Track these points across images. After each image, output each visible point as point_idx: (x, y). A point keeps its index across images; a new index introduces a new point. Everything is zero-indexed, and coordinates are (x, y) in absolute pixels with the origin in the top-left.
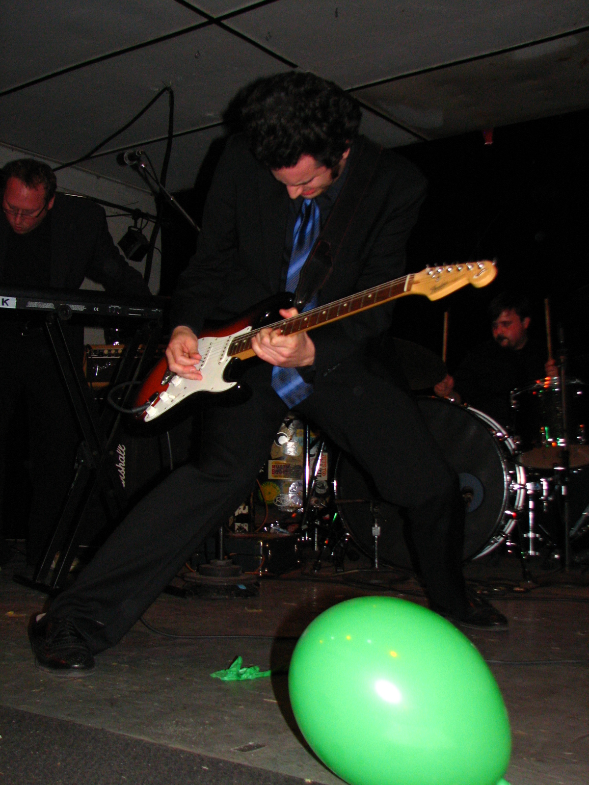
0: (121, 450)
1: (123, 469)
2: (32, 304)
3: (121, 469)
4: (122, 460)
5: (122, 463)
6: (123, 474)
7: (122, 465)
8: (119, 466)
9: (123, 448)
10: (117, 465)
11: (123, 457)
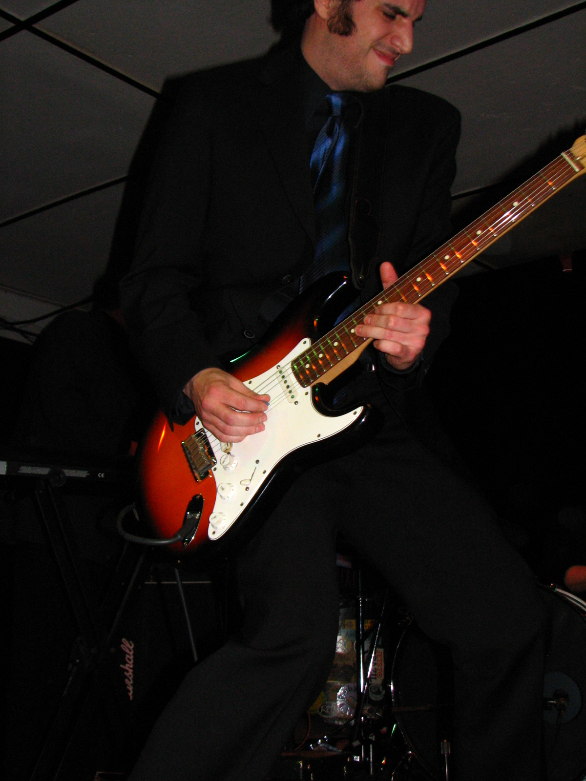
0: (128, 646)
1: (131, 671)
2: (26, 470)
3: (128, 671)
4: (130, 660)
5: (129, 664)
6: (131, 678)
7: (129, 667)
8: (126, 667)
9: (131, 645)
10: (122, 666)
11: (130, 656)
